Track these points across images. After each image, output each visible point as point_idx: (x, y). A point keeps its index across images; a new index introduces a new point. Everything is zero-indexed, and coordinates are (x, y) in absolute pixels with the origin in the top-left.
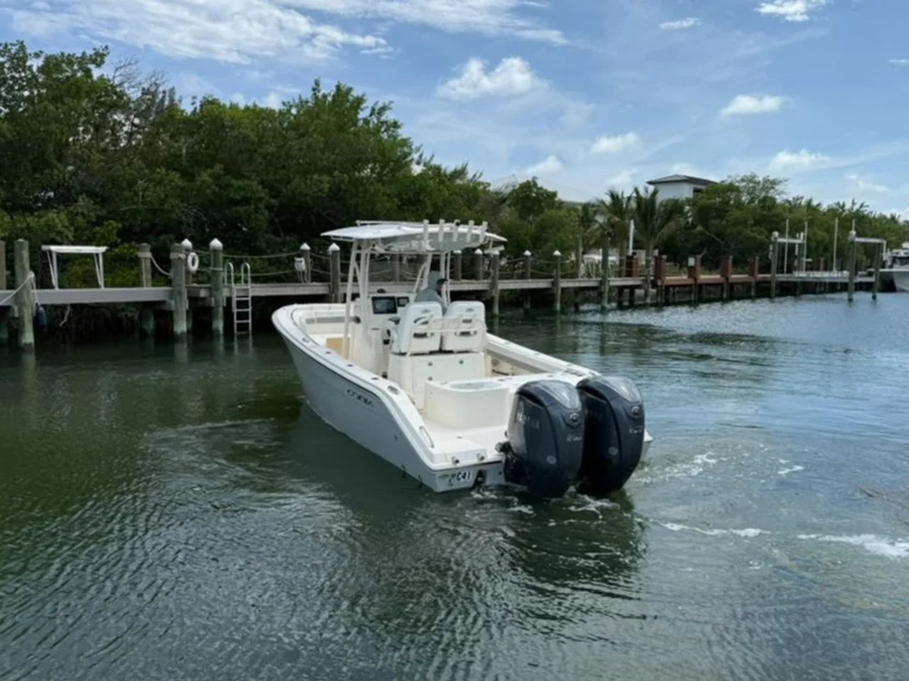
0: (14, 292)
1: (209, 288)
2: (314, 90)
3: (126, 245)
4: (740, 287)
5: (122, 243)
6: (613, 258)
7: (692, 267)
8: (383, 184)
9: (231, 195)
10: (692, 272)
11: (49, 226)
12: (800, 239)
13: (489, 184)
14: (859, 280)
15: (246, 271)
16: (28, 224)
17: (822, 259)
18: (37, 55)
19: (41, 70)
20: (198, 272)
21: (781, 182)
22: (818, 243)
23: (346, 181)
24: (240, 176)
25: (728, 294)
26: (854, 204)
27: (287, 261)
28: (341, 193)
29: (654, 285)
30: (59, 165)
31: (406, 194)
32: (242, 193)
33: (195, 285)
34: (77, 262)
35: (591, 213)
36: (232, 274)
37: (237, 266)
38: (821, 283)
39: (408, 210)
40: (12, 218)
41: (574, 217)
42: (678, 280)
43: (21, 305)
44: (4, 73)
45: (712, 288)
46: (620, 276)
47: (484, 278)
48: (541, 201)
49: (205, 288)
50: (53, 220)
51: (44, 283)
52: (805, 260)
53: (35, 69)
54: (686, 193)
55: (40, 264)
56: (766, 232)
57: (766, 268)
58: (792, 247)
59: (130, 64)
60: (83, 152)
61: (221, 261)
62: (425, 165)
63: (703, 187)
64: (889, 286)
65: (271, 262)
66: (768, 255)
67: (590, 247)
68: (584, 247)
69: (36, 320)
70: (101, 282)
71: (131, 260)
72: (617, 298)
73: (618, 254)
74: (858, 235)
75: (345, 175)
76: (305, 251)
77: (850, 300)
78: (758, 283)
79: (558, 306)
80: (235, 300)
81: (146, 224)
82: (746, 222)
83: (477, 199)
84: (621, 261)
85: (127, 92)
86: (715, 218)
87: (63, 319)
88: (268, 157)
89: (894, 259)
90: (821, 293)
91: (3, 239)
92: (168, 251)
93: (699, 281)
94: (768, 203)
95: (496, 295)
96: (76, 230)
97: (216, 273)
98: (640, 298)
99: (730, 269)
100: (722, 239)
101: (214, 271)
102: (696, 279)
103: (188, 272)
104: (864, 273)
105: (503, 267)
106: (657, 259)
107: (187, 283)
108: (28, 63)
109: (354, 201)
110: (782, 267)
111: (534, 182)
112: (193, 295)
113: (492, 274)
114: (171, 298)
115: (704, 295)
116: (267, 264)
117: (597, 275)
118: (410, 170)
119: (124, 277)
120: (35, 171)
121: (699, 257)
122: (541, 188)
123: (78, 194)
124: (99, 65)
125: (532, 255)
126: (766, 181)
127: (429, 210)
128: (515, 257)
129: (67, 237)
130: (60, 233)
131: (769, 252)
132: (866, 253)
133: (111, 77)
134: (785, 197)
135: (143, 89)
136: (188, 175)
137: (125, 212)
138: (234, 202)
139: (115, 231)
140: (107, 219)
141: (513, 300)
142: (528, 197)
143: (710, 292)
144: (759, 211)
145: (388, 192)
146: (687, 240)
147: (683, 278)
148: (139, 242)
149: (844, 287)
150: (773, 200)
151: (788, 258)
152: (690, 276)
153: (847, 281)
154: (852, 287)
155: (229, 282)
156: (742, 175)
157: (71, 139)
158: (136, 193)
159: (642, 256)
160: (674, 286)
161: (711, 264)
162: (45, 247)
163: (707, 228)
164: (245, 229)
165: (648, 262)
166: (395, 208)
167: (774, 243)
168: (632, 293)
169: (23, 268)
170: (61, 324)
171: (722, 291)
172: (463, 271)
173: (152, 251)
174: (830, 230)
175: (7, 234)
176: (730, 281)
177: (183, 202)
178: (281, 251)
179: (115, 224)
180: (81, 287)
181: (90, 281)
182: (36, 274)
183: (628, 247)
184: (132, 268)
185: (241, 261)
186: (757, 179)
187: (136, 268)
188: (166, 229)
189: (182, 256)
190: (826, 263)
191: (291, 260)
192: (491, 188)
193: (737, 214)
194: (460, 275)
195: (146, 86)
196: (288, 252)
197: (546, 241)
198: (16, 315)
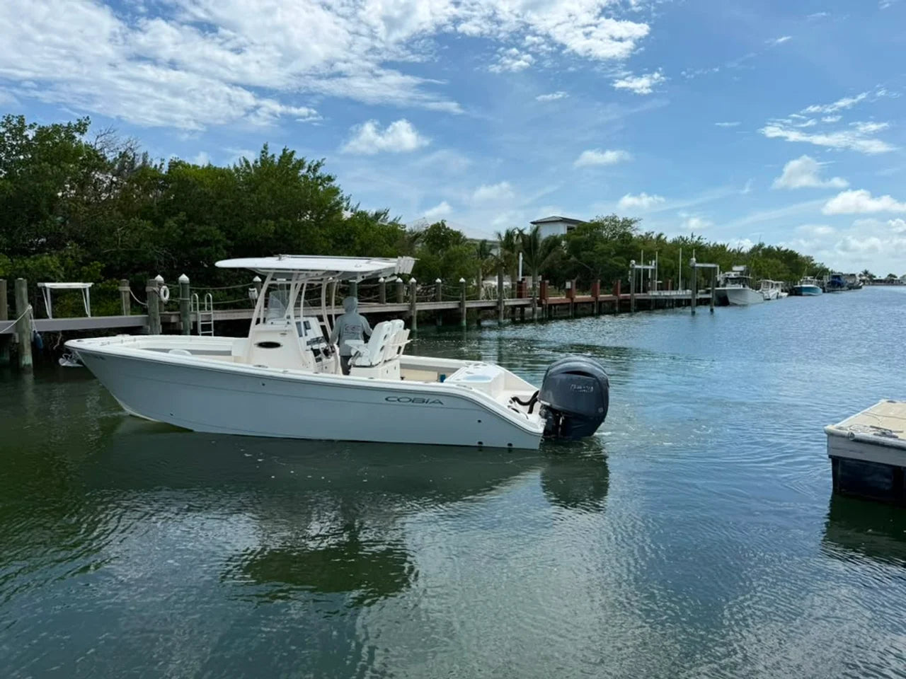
0: (16, 321)
1: (179, 315)
2: (263, 152)
3: (108, 281)
4: (606, 305)
5: (104, 280)
6: (507, 283)
7: (569, 290)
8: (321, 227)
9: (195, 238)
10: (569, 293)
11: (43, 266)
12: (652, 266)
13: (405, 226)
14: (699, 296)
15: (209, 300)
16: (26, 266)
17: (670, 281)
18: (31, 127)
19: (34, 138)
20: (169, 302)
21: (636, 221)
22: (666, 267)
23: (290, 226)
24: (201, 223)
25: (597, 310)
26: (692, 236)
27: (241, 291)
28: (286, 235)
29: (540, 304)
30: (51, 216)
31: (340, 235)
32: (204, 236)
33: (167, 312)
34: (67, 296)
35: (487, 248)
36: (198, 303)
37: (201, 297)
38: (669, 300)
39: (341, 248)
40: (12, 261)
41: (474, 250)
42: (558, 300)
43: (21, 333)
44: (4, 141)
45: (585, 306)
46: (513, 298)
47: (405, 302)
48: (448, 239)
49: (176, 315)
50: (47, 262)
51: (39, 313)
52: (656, 282)
53: (30, 137)
54: (562, 230)
55: (37, 298)
56: (625, 260)
57: (626, 289)
58: (646, 271)
59: (109, 132)
60: (70, 205)
61: (188, 291)
62: (352, 211)
63: (575, 226)
64: (723, 301)
65: (229, 292)
66: (627, 278)
67: (487, 275)
68: (483, 275)
69: (34, 344)
70: (88, 312)
71: (112, 293)
72: (510, 316)
73: (510, 280)
74: (697, 262)
75: (289, 221)
76: (257, 282)
77: (693, 313)
78: (621, 301)
79: (464, 323)
80: (200, 324)
81: (125, 264)
82: (609, 253)
83: (396, 238)
84: (513, 285)
85: (106, 155)
86: (583, 250)
87: (56, 344)
88: (226, 209)
89: (726, 280)
90: (670, 307)
91: (4, 278)
92: (145, 286)
93: (575, 301)
94: (626, 238)
95: (414, 315)
96: (66, 269)
97: (184, 302)
98: (529, 315)
99: (599, 290)
100: (592, 267)
101: (181, 301)
102: (572, 299)
103: (161, 302)
104: (702, 291)
105: (418, 292)
106: (542, 283)
107: (160, 311)
108: (25, 134)
109: (297, 241)
110: (639, 288)
111: (443, 224)
112: (166, 321)
113: (411, 298)
114: (148, 323)
115: (579, 311)
116: (226, 293)
117: (495, 297)
118: (341, 216)
119: (107, 308)
120: (30, 221)
121: (574, 281)
122: (448, 229)
123: (67, 240)
124: (82, 133)
125: (443, 282)
126: (625, 220)
127: (358, 248)
128: (429, 284)
129: (59, 276)
130: (52, 272)
131: (628, 276)
132: (704, 276)
133: (93, 144)
134: (639, 233)
135: (121, 153)
136: (158, 222)
137: (107, 253)
138: (196, 244)
139: (99, 270)
140: (93, 261)
141: (428, 319)
142: (438, 236)
143: (585, 308)
144: (619, 244)
145: (323, 232)
146: (564, 268)
147: (562, 298)
148: (120, 278)
149: (688, 303)
150: (630, 235)
151: (643, 281)
152: (567, 297)
153: (690, 297)
154: (694, 303)
155: (195, 309)
156: (605, 215)
157: (60, 194)
158: (116, 239)
159: (529, 282)
160: (555, 305)
161: (583, 287)
162: (40, 284)
163: (579, 258)
164: (206, 266)
165: (534, 285)
166: (330, 245)
167: (632, 269)
168: (522, 311)
169: (22, 301)
170: (54, 348)
171: (593, 306)
172: (387, 296)
173: (130, 285)
174: (675, 258)
175: (8, 274)
176: (599, 300)
177: (155, 245)
178: (237, 283)
179: (98, 265)
180: (71, 317)
181: (79, 312)
182: (33, 305)
183: (518, 274)
184: (114, 300)
185: (205, 292)
186: (617, 219)
187: (117, 300)
188: (142, 267)
189: (156, 289)
190: (673, 283)
191: (246, 290)
192: (407, 229)
193: (600, 246)
194: (385, 300)
195: (123, 150)
196: (243, 283)
197: (453, 271)
198: (17, 341)
